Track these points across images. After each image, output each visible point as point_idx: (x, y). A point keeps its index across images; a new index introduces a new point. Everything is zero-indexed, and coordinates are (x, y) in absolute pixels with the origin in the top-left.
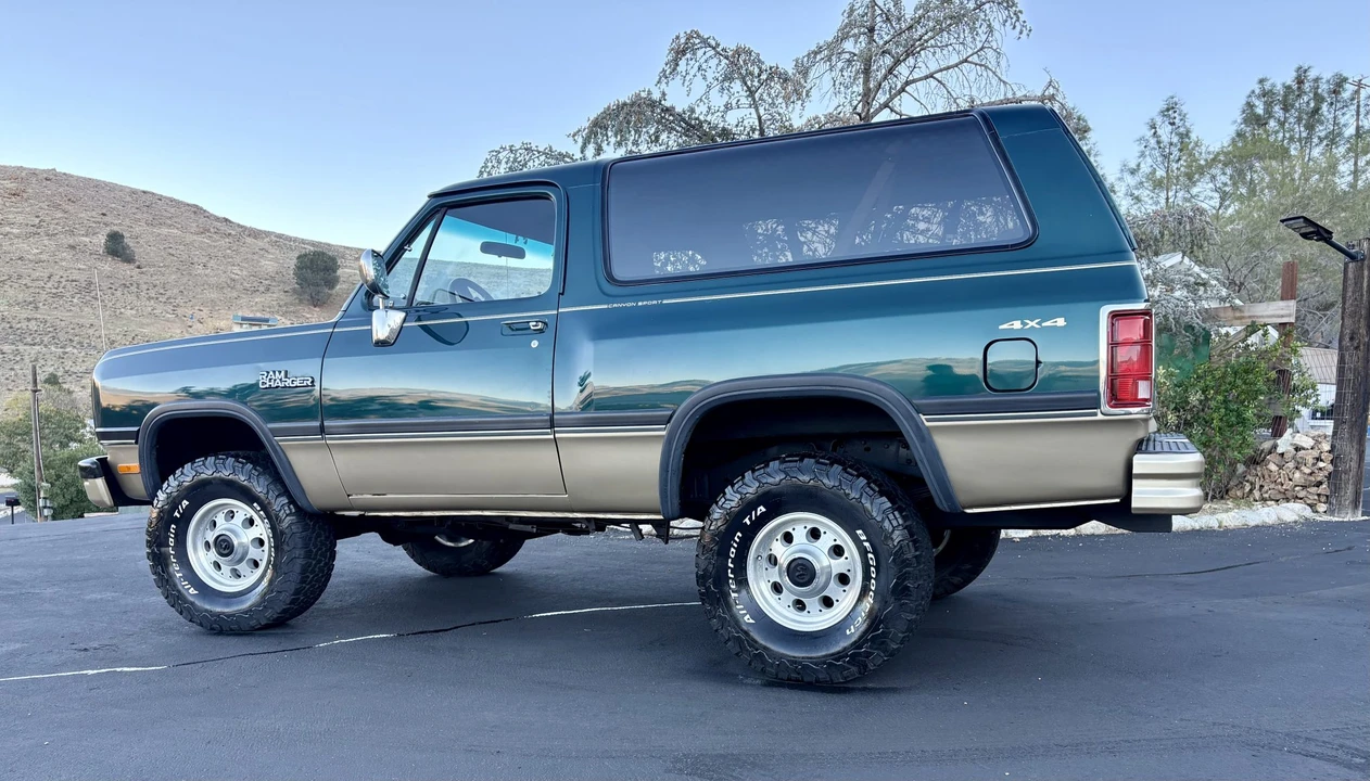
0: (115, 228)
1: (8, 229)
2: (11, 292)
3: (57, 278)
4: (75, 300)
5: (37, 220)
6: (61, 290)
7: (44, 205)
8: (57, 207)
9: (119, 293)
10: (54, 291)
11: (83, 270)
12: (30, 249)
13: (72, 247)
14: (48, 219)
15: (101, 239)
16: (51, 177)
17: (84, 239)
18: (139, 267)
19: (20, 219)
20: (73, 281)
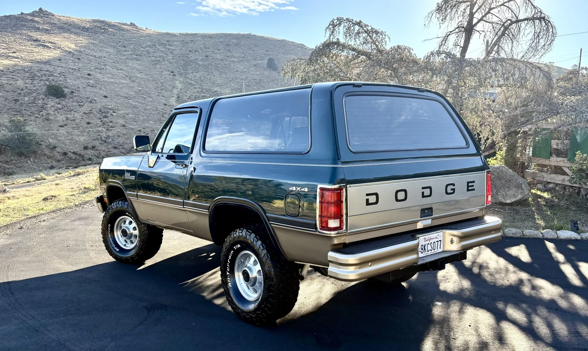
0: (271, 56)
1: (233, 59)
2: (233, 85)
3: (249, 79)
4: (255, 87)
5: (243, 55)
6: (250, 83)
7: (246, 48)
8: (250, 49)
9: (270, 84)
10: (248, 84)
11: (259, 75)
12: (241, 67)
13: (255, 65)
14: (247, 54)
15: (266, 61)
16: (249, 36)
17: (260, 62)
18: (278, 73)
19: (238, 55)
20: (255, 79)
